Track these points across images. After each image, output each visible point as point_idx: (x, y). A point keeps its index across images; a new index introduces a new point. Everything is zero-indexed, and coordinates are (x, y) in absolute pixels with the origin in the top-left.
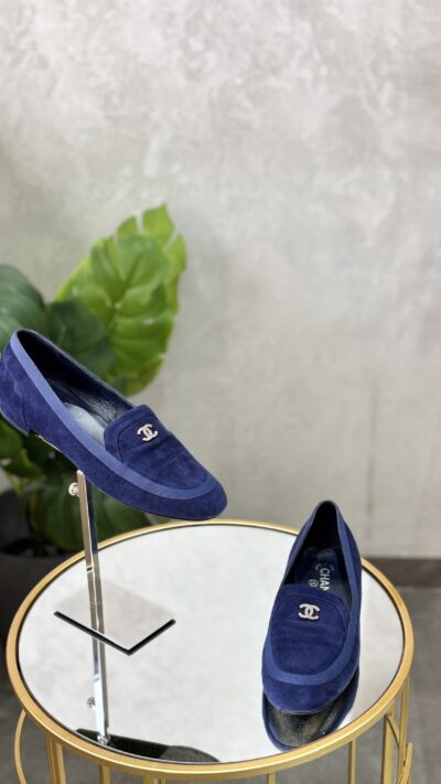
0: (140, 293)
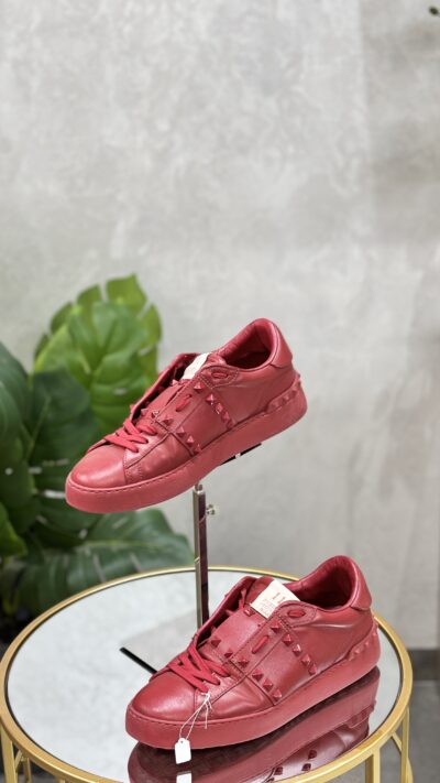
0: (118, 358)
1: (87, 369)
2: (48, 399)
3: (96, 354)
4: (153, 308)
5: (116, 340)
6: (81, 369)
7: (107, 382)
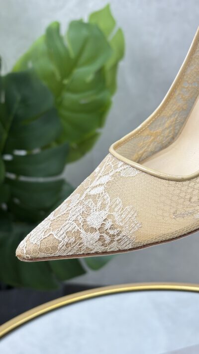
0: (86, 73)
1: (58, 76)
2: (18, 97)
3: (68, 65)
4: (120, 31)
5: (86, 54)
6: (53, 75)
7: (75, 91)
